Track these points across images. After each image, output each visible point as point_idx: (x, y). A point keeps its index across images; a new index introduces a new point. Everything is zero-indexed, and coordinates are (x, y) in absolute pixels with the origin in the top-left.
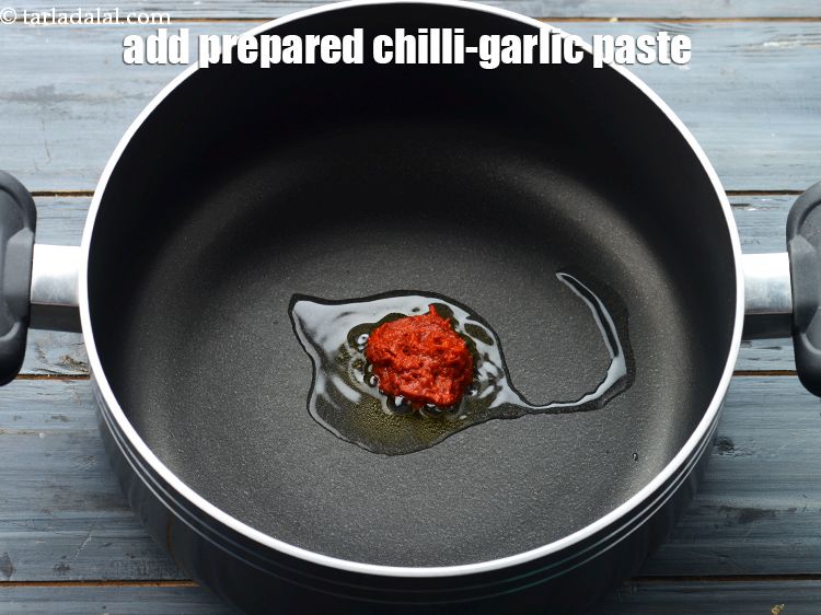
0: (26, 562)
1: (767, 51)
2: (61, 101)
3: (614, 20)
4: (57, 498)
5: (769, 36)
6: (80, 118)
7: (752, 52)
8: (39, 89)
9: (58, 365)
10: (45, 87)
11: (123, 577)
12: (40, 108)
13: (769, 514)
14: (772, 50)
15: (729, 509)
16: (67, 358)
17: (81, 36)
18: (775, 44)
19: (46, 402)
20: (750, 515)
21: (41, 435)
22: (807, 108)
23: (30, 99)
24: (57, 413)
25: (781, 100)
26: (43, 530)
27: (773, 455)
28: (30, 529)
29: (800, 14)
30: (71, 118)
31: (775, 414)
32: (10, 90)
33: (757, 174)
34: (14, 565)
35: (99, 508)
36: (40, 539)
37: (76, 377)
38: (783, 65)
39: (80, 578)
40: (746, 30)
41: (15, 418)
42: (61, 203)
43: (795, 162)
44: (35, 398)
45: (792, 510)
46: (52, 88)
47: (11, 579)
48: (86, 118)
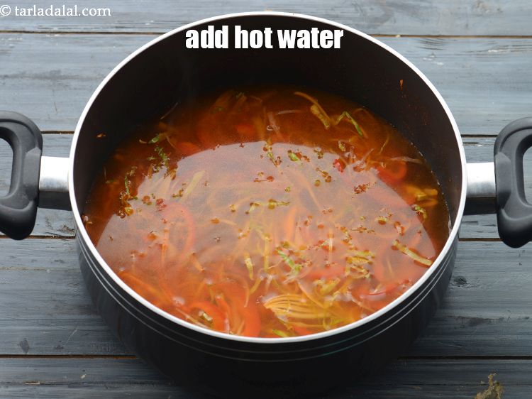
0: (37, 344)
1: (490, 55)
2: (64, 79)
3: (399, 36)
4: (57, 307)
5: (491, 46)
6: (75, 89)
7: (481, 55)
8: (51, 72)
9: (60, 230)
10: (55, 71)
11: (95, 354)
12: (51, 83)
13: (488, 321)
14: (493, 54)
15: (463, 318)
16: (65, 226)
17: (77, 42)
18: (495, 51)
19: (51, 252)
20: (476, 322)
21: (48, 271)
22: (514, 88)
23: (46, 78)
24: (57, 259)
25: (498, 83)
26: (48, 325)
27: (490, 287)
28: (40, 325)
29: (510, 34)
30: (70, 89)
31: (492, 263)
32: (34, 72)
33: (483, 125)
34: (30, 346)
35: (82, 313)
36: (46, 331)
37: (70, 238)
38: (500, 63)
39: (69, 353)
40: (477, 42)
41: (33, 261)
42: (63, 138)
43: (506, 119)
44: (45, 250)
45: (501, 319)
46: (59, 71)
47: (28, 354)
48: (80, 89)
